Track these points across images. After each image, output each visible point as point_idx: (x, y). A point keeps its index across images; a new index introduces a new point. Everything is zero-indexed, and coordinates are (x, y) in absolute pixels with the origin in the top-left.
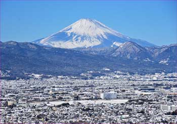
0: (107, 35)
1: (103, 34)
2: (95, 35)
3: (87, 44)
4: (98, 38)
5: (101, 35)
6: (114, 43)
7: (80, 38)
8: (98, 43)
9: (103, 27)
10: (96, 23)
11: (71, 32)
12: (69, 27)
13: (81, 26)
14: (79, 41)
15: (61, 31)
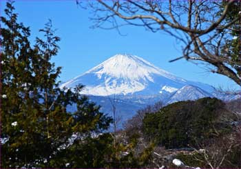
0: (152, 77)
1: (147, 75)
2: (136, 76)
3: (125, 90)
4: (141, 81)
5: (145, 77)
6: (164, 88)
7: (115, 82)
8: (141, 88)
9: (147, 65)
10: (137, 60)
11: (102, 73)
12: (99, 66)
13: (116, 65)
14: (114, 85)
15: (88, 72)
